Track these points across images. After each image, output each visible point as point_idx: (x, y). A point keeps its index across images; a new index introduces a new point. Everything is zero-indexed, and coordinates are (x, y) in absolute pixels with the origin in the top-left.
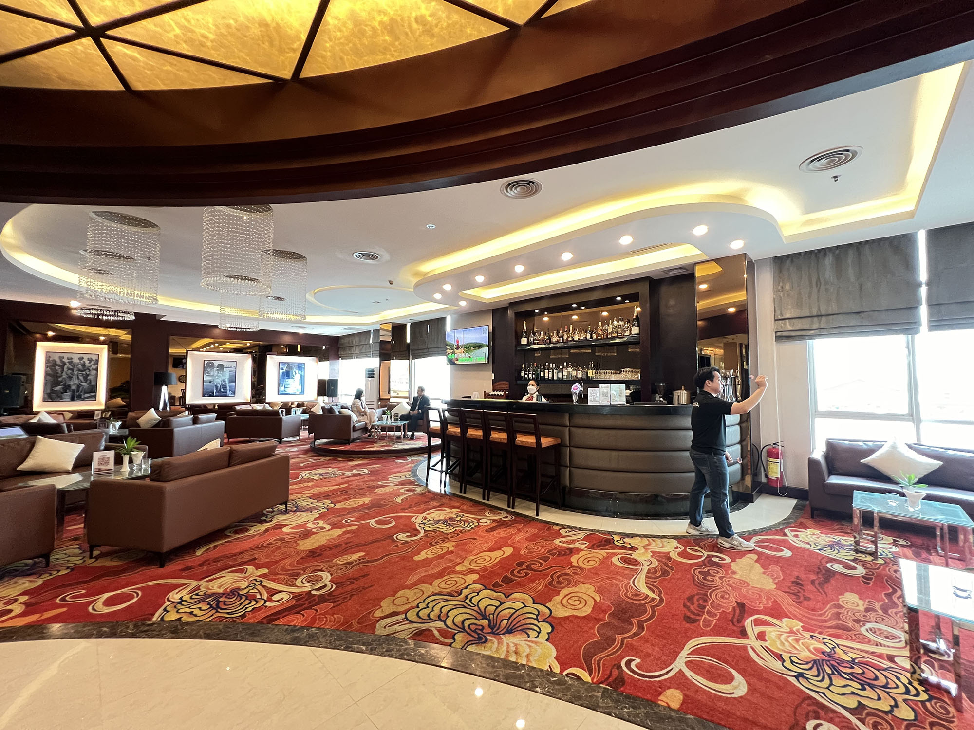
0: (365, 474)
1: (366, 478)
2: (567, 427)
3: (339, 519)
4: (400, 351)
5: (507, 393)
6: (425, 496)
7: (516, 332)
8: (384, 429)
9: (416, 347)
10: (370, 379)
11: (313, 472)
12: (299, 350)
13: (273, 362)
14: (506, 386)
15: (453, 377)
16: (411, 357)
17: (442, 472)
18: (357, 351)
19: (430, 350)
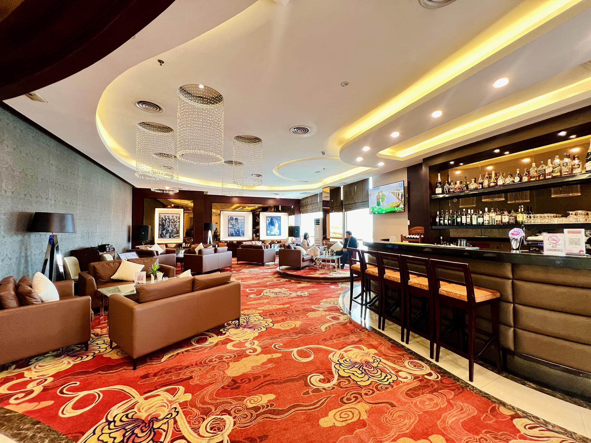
0: (305, 297)
1: (305, 300)
2: (509, 279)
3: (270, 341)
4: (336, 206)
5: (422, 236)
6: (346, 327)
7: (430, 184)
8: (324, 261)
9: (347, 203)
10: (317, 226)
11: (272, 290)
12: (280, 209)
13: (263, 217)
14: (421, 230)
15: (375, 224)
16: (344, 210)
17: (362, 304)
18: (311, 208)
19: (357, 204)
